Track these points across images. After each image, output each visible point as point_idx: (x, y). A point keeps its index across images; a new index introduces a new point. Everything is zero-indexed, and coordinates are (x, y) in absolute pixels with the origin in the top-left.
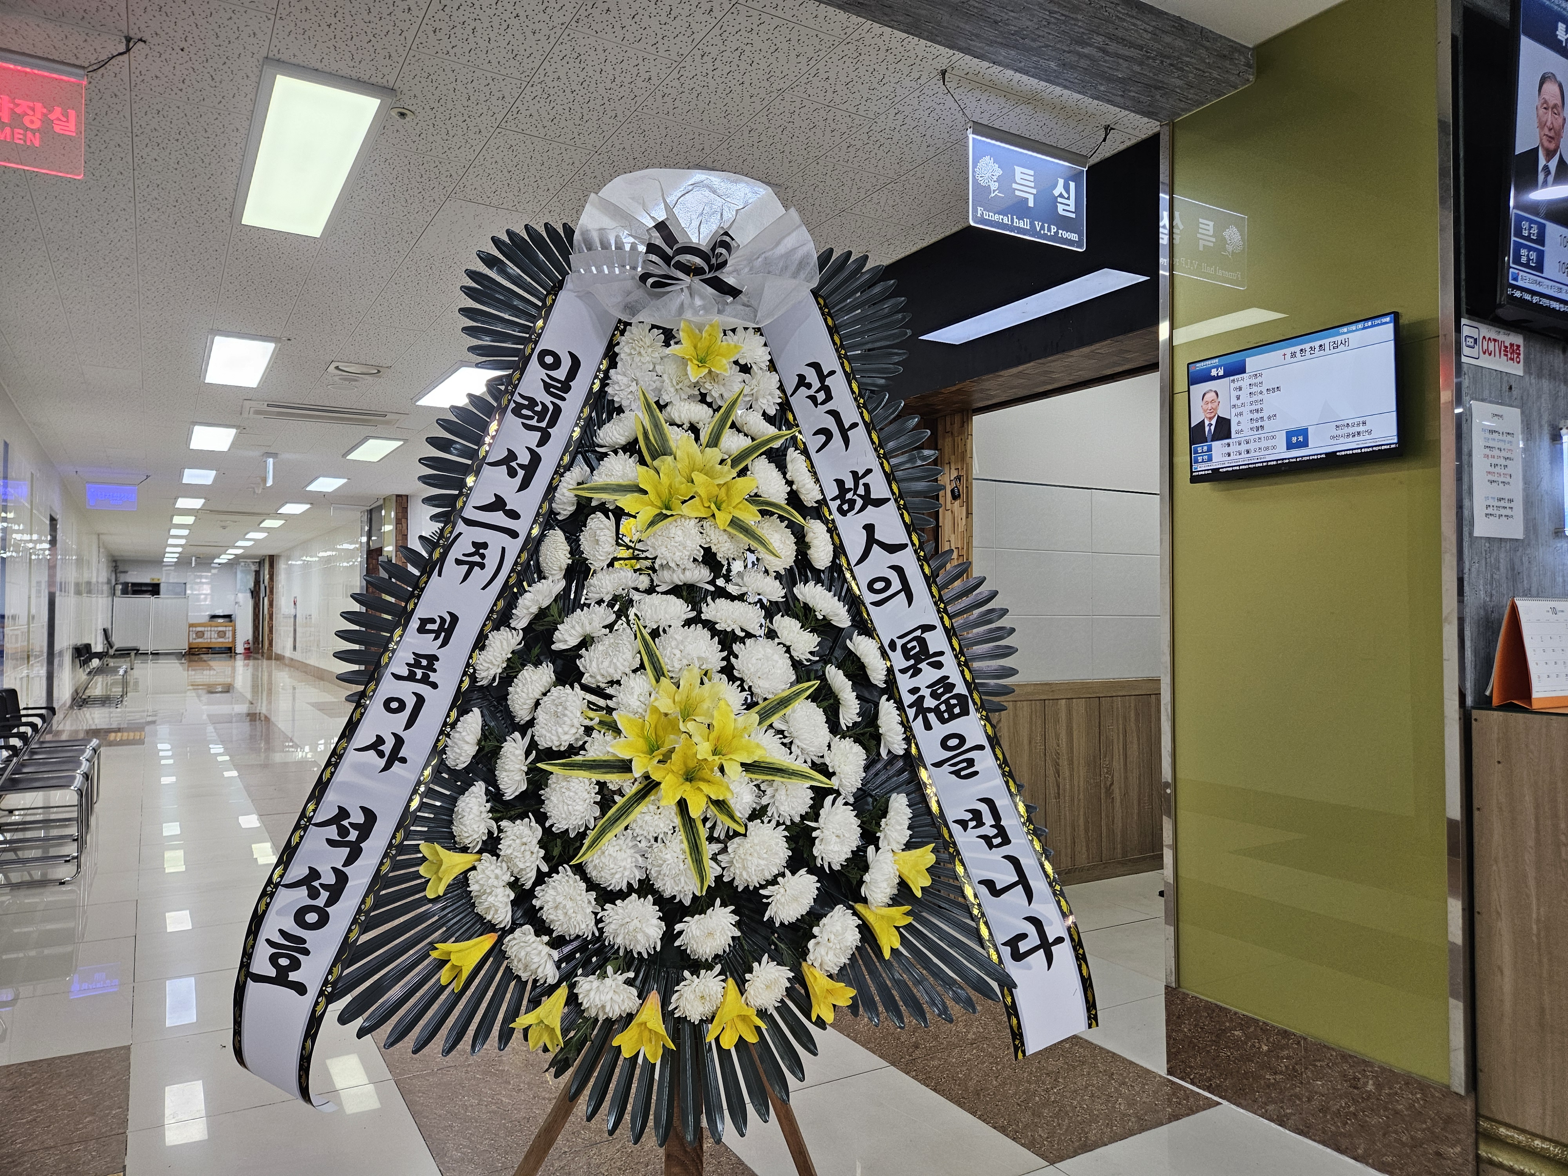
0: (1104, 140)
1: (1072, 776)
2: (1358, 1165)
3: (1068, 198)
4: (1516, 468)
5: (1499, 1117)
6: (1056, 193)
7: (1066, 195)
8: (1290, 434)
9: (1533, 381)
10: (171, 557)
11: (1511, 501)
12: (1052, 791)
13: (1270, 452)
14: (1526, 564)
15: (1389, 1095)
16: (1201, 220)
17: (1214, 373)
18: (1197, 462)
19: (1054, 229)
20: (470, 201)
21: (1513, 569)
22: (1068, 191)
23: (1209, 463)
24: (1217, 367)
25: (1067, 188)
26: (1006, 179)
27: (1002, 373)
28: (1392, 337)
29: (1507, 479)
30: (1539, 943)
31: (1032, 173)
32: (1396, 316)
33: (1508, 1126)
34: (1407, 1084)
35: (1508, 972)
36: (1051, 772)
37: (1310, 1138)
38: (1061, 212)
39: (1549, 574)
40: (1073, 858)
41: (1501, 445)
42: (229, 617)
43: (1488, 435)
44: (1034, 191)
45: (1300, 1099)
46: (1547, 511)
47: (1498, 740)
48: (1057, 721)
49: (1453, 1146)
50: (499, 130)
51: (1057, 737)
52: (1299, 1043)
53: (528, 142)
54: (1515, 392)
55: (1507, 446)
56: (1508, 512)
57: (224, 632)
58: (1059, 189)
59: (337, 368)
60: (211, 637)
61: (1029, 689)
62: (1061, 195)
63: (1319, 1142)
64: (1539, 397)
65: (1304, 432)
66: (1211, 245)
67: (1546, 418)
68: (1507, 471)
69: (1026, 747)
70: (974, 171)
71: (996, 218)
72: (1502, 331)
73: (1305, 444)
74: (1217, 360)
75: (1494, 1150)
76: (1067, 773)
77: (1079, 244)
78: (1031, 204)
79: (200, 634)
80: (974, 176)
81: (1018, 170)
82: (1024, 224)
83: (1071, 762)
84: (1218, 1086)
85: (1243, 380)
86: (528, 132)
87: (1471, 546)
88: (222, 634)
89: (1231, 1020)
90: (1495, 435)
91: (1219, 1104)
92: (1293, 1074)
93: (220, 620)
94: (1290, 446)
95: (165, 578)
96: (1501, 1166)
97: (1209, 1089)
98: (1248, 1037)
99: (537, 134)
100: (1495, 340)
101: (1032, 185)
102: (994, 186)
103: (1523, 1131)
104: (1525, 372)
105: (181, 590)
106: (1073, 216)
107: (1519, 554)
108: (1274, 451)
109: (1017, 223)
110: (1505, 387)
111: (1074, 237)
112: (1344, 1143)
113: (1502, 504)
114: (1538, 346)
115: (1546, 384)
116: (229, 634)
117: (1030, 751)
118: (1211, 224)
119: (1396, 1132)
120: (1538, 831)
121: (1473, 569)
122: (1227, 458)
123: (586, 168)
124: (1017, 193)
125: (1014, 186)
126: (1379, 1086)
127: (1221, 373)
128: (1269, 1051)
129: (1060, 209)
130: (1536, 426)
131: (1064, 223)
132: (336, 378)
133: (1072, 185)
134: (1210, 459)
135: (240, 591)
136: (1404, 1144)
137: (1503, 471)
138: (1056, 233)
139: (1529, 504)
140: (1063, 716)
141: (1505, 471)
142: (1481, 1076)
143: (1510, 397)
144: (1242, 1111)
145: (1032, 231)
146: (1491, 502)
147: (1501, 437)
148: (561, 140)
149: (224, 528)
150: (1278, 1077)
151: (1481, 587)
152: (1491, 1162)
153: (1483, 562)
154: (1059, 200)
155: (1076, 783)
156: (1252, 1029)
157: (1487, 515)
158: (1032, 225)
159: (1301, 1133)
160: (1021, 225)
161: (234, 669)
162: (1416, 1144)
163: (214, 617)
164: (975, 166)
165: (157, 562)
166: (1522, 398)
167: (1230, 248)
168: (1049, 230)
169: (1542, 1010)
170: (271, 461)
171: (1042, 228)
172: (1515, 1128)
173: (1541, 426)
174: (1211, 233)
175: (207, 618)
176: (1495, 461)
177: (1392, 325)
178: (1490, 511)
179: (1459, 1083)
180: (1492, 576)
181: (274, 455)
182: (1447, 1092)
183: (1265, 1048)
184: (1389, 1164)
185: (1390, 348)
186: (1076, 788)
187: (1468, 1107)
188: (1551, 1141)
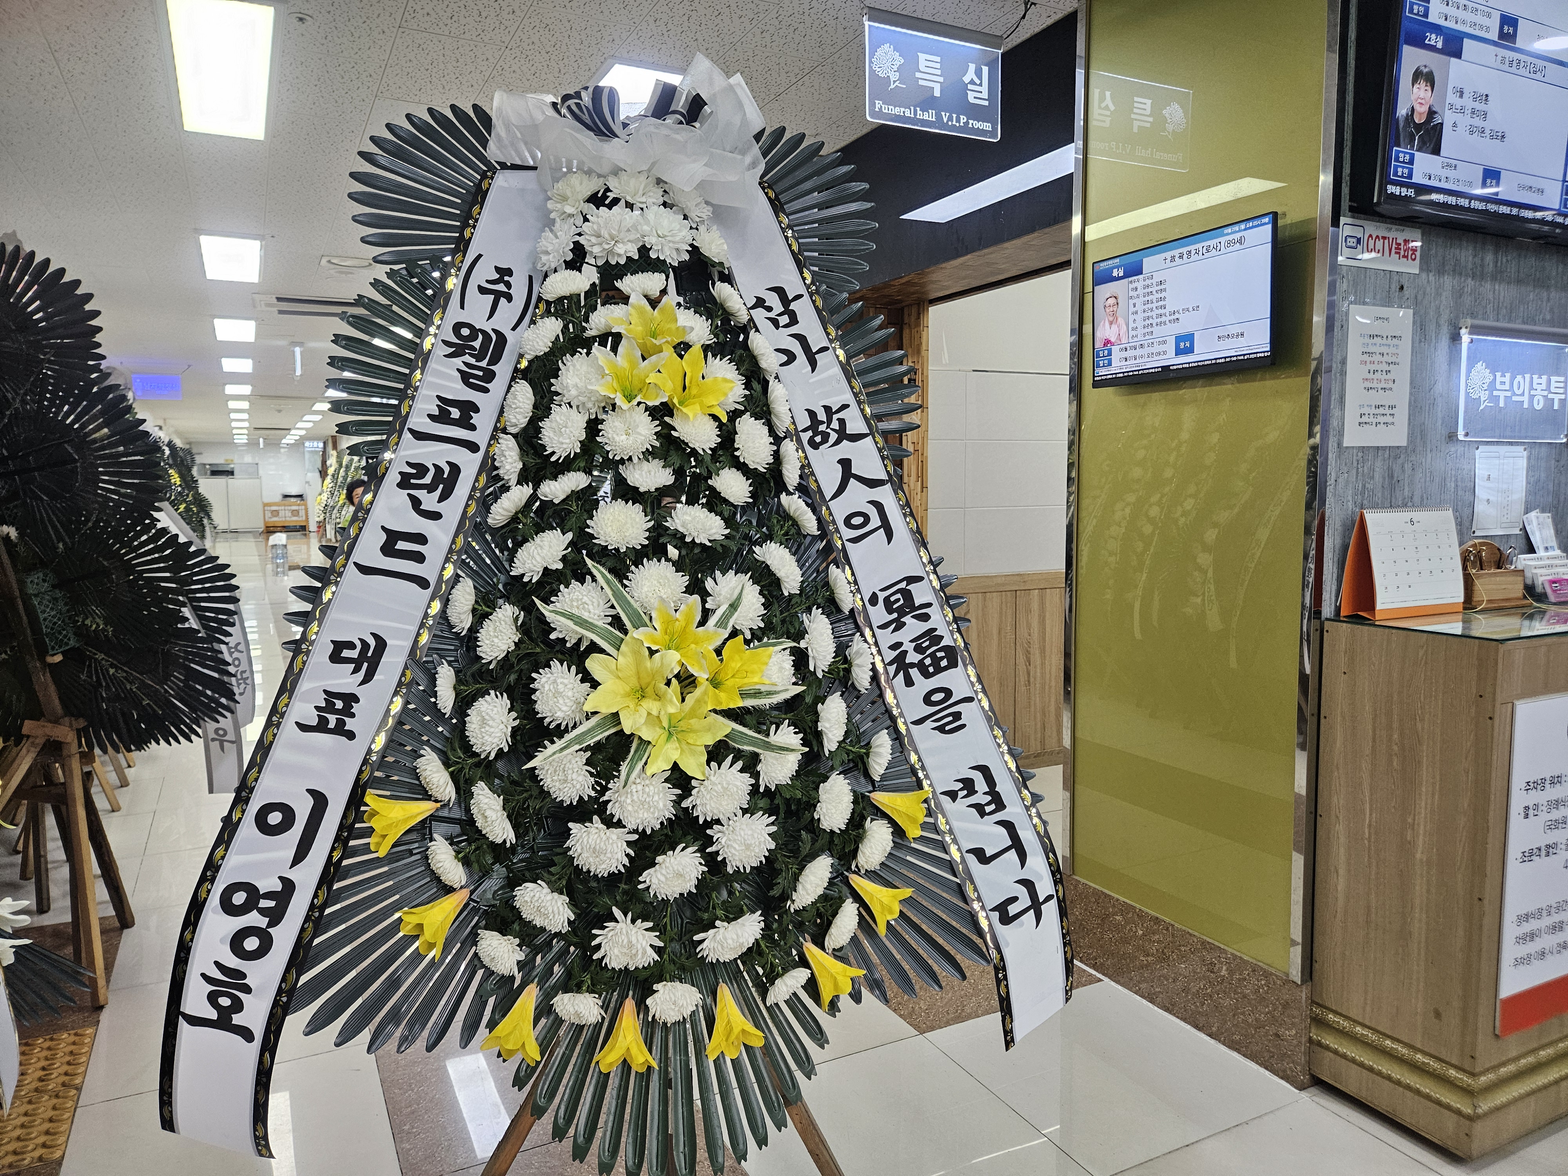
0: (1024, 17)
1: (1043, 664)
2: (1213, 1041)
3: (981, 85)
4: (1403, 374)
5: (1328, 1004)
6: (966, 79)
7: (978, 82)
8: (1179, 339)
9: (1431, 278)
10: (241, 439)
11: (1392, 407)
12: (1022, 678)
13: (1161, 357)
14: (1408, 471)
15: (1239, 980)
16: (1136, 99)
17: (1115, 273)
18: (1098, 366)
19: (963, 119)
20: (398, 99)
21: (1391, 477)
22: (980, 78)
23: (1109, 368)
24: (1118, 267)
25: (979, 73)
26: (909, 68)
27: (943, 265)
28: (1270, 240)
29: (1391, 385)
30: (1370, 846)
31: (938, 59)
32: (1275, 215)
33: (1336, 1013)
34: (1254, 971)
35: (1342, 872)
36: (1021, 660)
37: (1174, 1015)
38: (971, 100)
39: (1437, 480)
40: (1043, 742)
41: (1384, 350)
42: (300, 496)
43: (1367, 340)
44: (941, 79)
45: (1167, 980)
46: (1440, 415)
47: (1346, 652)
48: (1029, 611)
49: (1288, 1029)
50: (401, 30)
51: (1029, 626)
52: (1167, 929)
53: (435, 40)
54: (1407, 292)
55: (1392, 350)
56: (1389, 419)
57: (298, 511)
58: (970, 75)
59: (329, 262)
60: (286, 517)
61: (999, 581)
62: (972, 82)
63: (1181, 1019)
64: (1438, 294)
65: (1190, 337)
66: (1148, 125)
67: (1445, 316)
68: (1389, 376)
69: (995, 637)
70: (871, 62)
71: (898, 111)
72: (1394, 227)
73: (1190, 350)
74: (1117, 260)
75: (1324, 1034)
76: (1038, 662)
77: (993, 133)
78: (937, 93)
79: (275, 513)
80: (870, 67)
81: (922, 57)
82: (929, 116)
83: (1043, 651)
84: (1102, 964)
85: (1139, 281)
86: (431, 30)
87: (1339, 456)
88: (295, 513)
89: (1114, 906)
90: (1377, 340)
91: (1100, 980)
92: (1163, 958)
93: (293, 500)
94: (1179, 352)
95: (239, 460)
96: (1327, 1048)
97: (1094, 967)
98: (1127, 922)
99: (440, 32)
100: (1384, 238)
101: (939, 72)
102: (894, 76)
103: (1347, 1018)
104: (1421, 269)
105: (254, 471)
106: (986, 103)
107: (1400, 461)
108: (1165, 357)
109: (920, 115)
110: (1395, 286)
111: (987, 126)
112: (1202, 1021)
113: (1381, 411)
114: (1440, 241)
115: (1448, 281)
116: (302, 513)
117: (1000, 640)
118: (1149, 102)
119: (1243, 1013)
120: (1374, 741)
121: (1340, 480)
122: (1124, 363)
123: (501, 63)
124: (921, 82)
125: (918, 75)
126: (1231, 972)
127: (1121, 274)
128: (1143, 934)
129: (971, 98)
130: (1433, 327)
131: (976, 112)
132: (332, 272)
133: (985, 69)
134: (1110, 364)
135: (308, 471)
136: (1249, 1025)
137: (1385, 376)
138: (967, 123)
139: (1416, 407)
140: (1035, 606)
141: (1387, 377)
142: (1316, 966)
143: (1400, 298)
144: (1120, 987)
145: (939, 122)
146: (1366, 410)
147: (1385, 341)
148: (467, 36)
149: (279, 411)
150: (1150, 959)
151: (1350, 498)
152: (1319, 1044)
153: (1354, 471)
154: (970, 87)
155: (1047, 671)
156: (1130, 915)
157: (1360, 424)
158: (939, 117)
159: (1167, 1010)
160: (926, 117)
161: (309, 548)
162: (1259, 1026)
163: (286, 496)
164: (871, 57)
165: (228, 443)
166: (1416, 297)
167: (1170, 127)
168: (958, 121)
169: (1368, 908)
170: (298, 350)
171: (950, 119)
172: (1341, 1015)
173: (1438, 325)
174: (1148, 112)
175: (280, 497)
176: (1373, 367)
177: (1270, 226)
178: (1365, 419)
179: (1296, 974)
180: (1364, 486)
181: (301, 344)
182: (1287, 981)
183: (1141, 932)
184: (1238, 1043)
185: (1266, 252)
186: (1048, 676)
187: (1303, 994)
188: (1369, 1028)
